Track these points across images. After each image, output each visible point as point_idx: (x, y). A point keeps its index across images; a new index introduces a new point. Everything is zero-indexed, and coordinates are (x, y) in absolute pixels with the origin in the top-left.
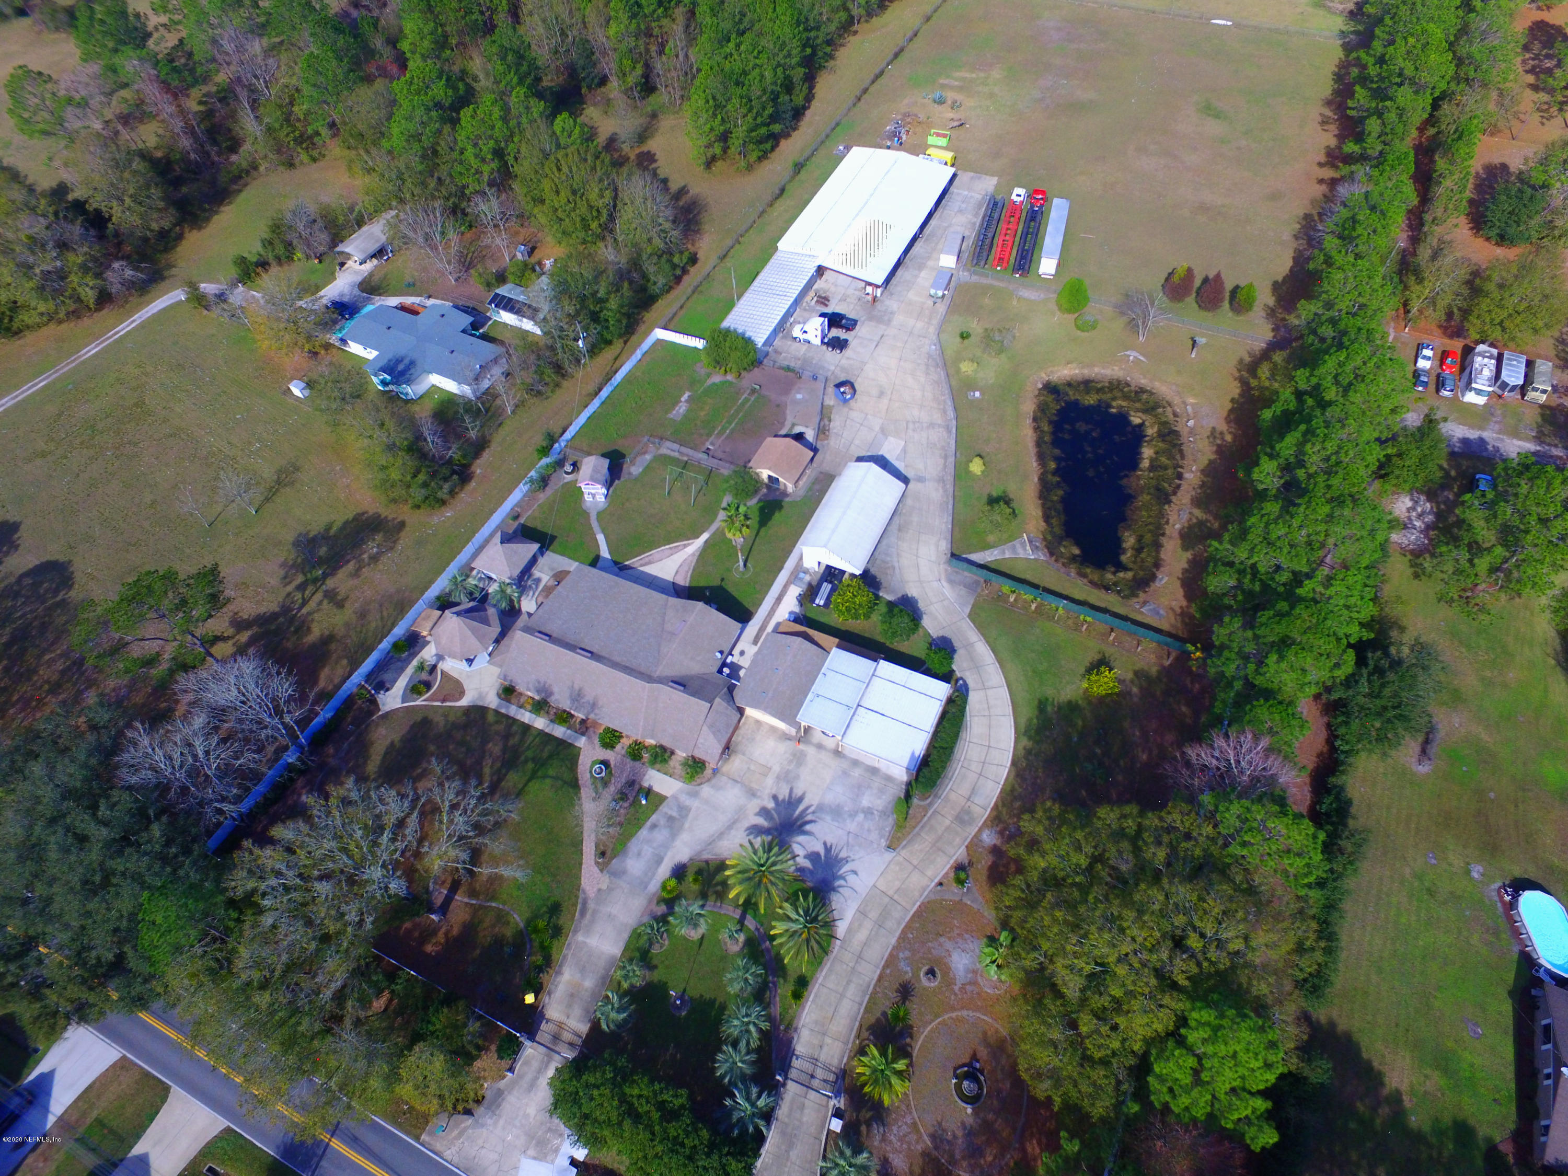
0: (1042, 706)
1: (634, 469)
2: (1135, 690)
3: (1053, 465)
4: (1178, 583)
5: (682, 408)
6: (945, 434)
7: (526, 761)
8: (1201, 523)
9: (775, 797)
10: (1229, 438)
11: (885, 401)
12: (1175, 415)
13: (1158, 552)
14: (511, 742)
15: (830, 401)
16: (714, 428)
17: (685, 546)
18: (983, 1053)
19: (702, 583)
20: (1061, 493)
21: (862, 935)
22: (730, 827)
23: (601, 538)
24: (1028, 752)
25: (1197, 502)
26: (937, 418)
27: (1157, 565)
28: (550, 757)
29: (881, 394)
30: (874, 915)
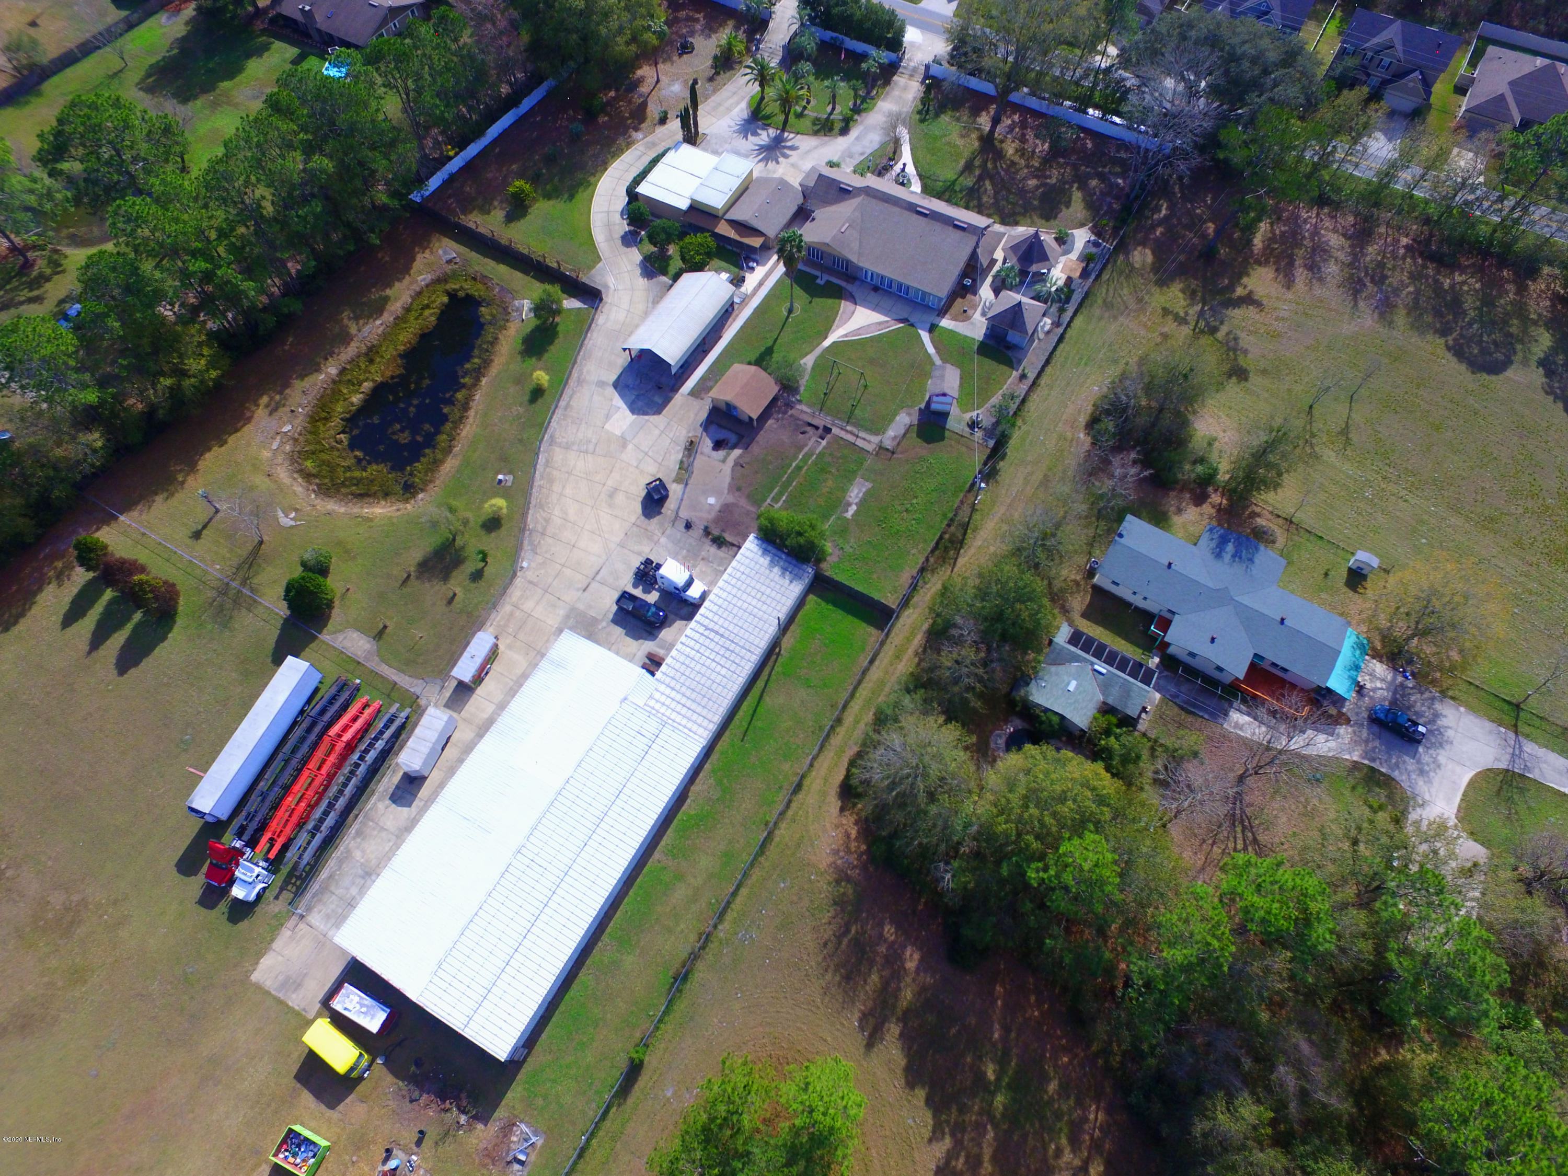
0: (571, 197)
1: (904, 420)
2: (496, 203)
3: (459, 395)
4: (412, 272)
5: (855, 493)
6: (557, 434)
7: (961, 191)
8: (357, 318)
9: (778, 163)
10: (265, 400)
11: (610, 483)
12: (296, 440)
13: (411, 304)
14: (975, 202)
15: (675, 490)
16: (815, 463)
17: (846, 335)
18: (675, 58)
19: (830, 301)
20: (467, 366)
21: (731, 101)
22: (809, 151)
23: (931, 349)
24: (594, 175)
25: (345, 339)
26: (558, 454)
27: (419, 294)
28: (944, 192)
29: (612, 495)
30: (722, 108)
